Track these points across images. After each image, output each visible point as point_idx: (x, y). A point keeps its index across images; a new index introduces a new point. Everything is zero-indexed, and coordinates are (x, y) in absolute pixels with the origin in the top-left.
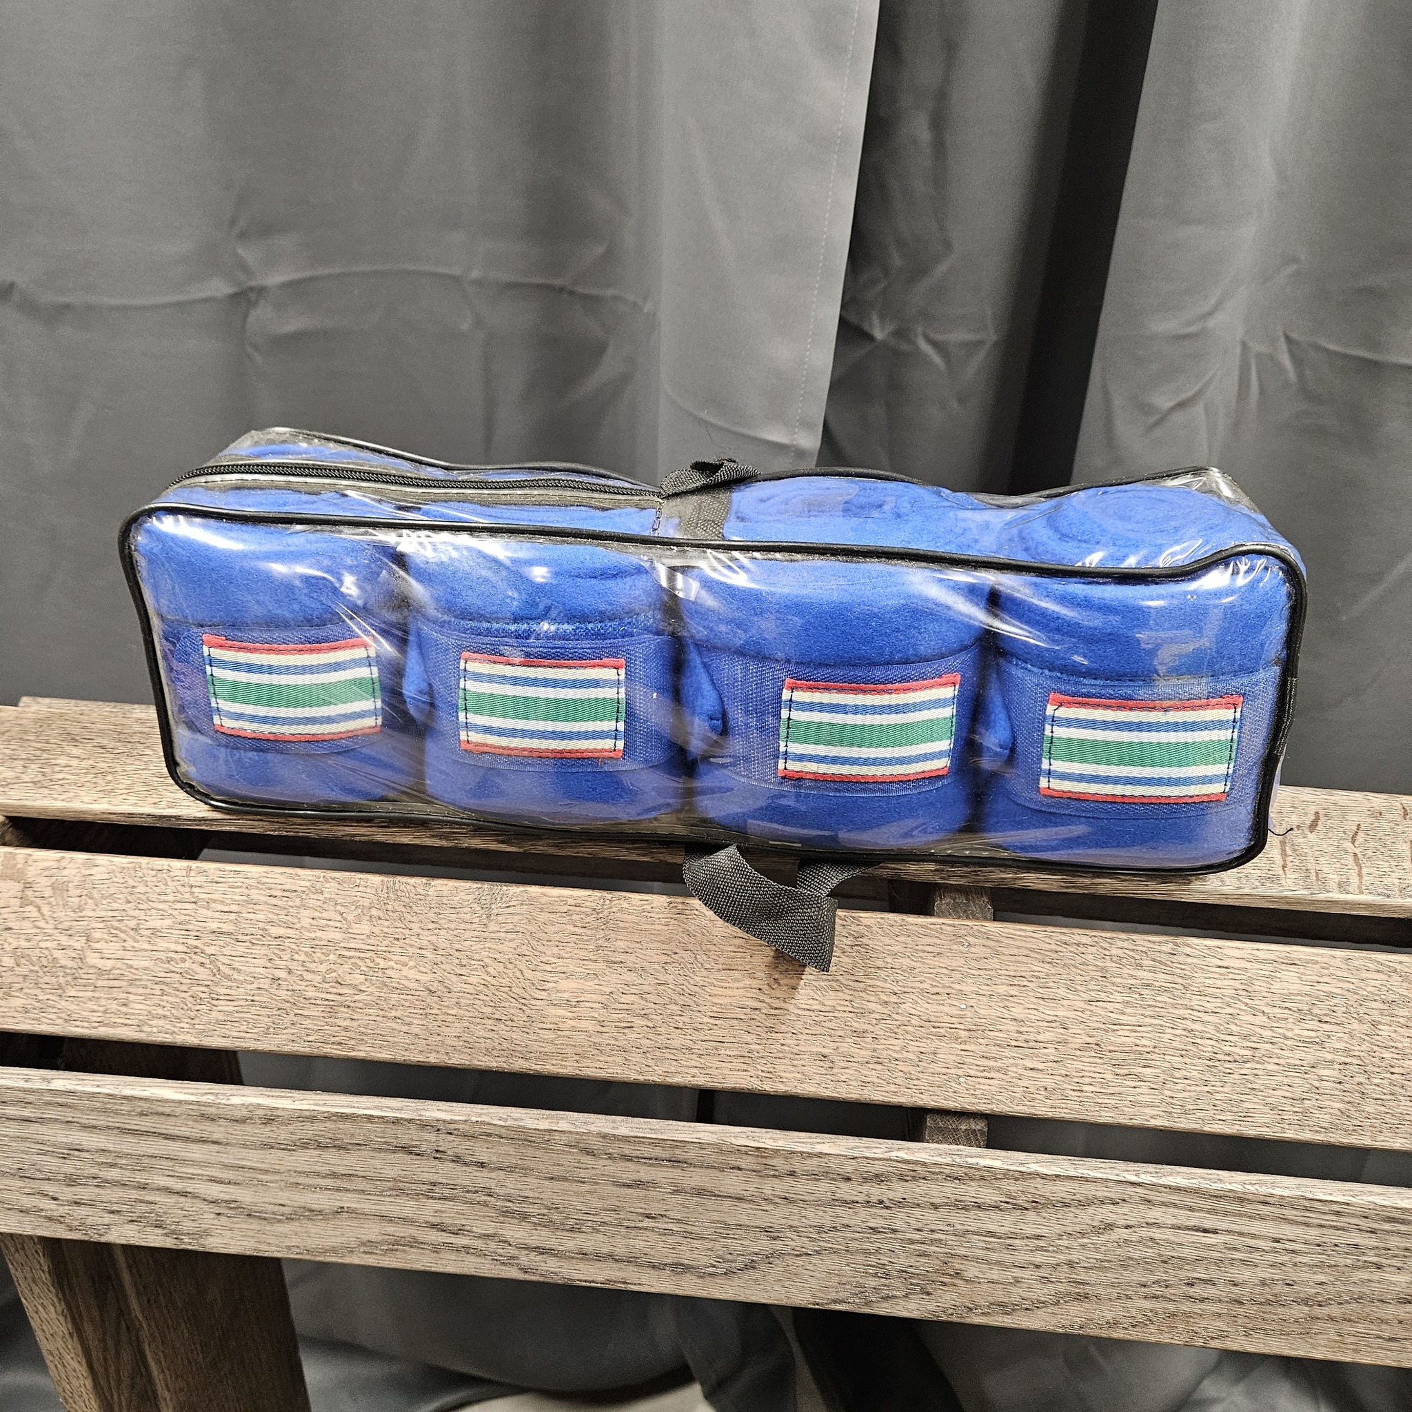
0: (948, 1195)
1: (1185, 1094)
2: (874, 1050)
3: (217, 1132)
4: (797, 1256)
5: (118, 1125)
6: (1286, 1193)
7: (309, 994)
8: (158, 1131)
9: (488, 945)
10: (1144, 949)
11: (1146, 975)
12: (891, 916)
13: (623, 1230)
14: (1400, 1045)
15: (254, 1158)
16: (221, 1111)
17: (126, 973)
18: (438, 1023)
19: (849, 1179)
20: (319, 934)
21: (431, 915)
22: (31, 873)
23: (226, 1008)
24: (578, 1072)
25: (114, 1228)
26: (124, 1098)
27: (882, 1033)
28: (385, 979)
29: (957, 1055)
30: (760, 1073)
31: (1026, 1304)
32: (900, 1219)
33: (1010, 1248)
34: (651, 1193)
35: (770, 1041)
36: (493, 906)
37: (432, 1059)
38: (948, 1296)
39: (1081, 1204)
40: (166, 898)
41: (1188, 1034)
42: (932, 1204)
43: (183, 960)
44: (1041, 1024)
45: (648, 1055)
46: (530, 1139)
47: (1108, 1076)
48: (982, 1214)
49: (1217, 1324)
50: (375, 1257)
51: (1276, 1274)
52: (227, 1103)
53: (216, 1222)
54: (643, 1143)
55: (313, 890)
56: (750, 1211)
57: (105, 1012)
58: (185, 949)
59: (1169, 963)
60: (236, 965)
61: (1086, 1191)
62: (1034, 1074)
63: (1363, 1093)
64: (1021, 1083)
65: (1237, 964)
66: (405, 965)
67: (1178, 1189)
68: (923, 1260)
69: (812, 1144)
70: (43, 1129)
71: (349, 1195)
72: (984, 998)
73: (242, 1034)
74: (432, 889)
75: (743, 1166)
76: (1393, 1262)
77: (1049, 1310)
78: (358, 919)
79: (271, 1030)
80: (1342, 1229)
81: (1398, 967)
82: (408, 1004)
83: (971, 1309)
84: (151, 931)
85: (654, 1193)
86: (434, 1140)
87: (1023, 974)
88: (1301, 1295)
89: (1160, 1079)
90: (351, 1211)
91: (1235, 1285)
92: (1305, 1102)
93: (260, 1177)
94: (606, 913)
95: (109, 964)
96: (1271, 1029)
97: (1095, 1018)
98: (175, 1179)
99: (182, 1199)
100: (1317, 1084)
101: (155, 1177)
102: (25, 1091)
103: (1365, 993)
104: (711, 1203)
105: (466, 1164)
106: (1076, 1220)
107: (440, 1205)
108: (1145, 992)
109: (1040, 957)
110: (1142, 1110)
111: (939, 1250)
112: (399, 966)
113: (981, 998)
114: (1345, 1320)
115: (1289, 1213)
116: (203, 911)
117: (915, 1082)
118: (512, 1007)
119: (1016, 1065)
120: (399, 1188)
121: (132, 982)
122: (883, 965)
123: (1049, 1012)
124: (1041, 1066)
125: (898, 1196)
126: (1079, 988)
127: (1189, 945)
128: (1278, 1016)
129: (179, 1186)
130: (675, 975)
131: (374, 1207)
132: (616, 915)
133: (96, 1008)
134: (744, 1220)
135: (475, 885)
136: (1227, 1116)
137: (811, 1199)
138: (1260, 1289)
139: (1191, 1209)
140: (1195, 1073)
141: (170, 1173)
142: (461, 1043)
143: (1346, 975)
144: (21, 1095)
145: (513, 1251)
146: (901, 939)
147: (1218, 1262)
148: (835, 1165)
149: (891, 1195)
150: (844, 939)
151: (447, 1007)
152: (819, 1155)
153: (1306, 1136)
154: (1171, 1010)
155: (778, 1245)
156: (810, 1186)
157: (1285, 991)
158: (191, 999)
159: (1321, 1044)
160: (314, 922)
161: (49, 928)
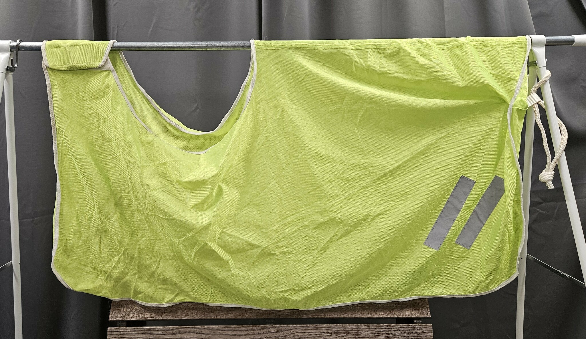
19: (255, 330)
26: (151, 328)
47: (290, 311)
48: (274, 334)
67: (300, 326)
70: (139, 335)
76: (330, 335)
80: (322, 330)
105: (201, 334)
152: (251, 327)
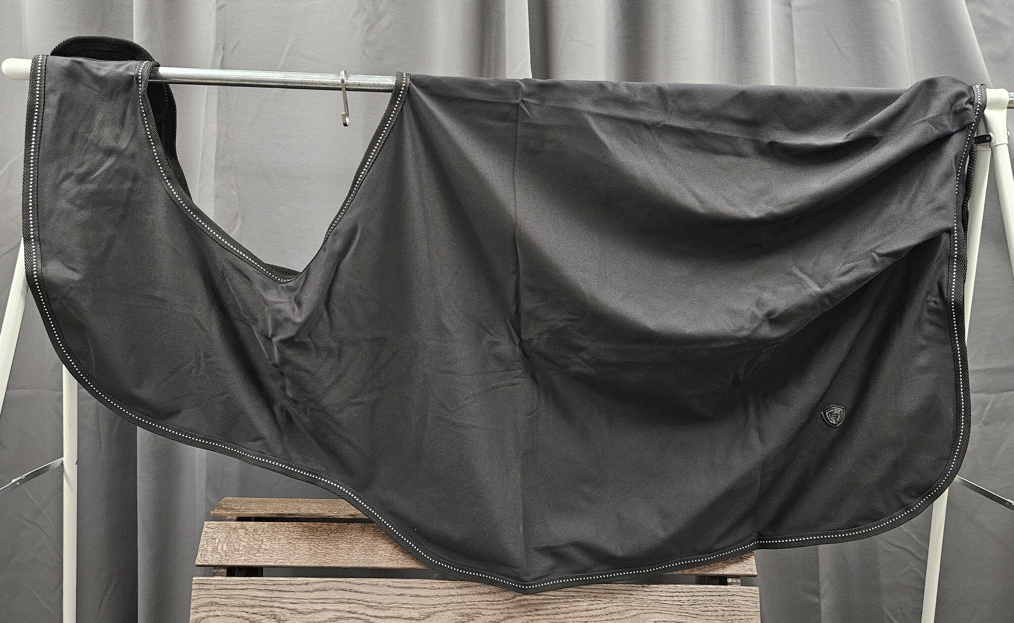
3: (293, 588)
9: (363, 537)
13: (397, 608)
15: (303, 595)
22: (247, 527)
26: (270, 580)
33: (493, 604)
48: (485, 595)
68: (472, 610)
91: (547, 609)
95: (267, 547)
102: (244, 580)
129: (281, 606)
134: (427, 603)
144: (242, 582)
145: (368, 618)
149: (463, 592)
155: (436, 609)
161: (252, 540)
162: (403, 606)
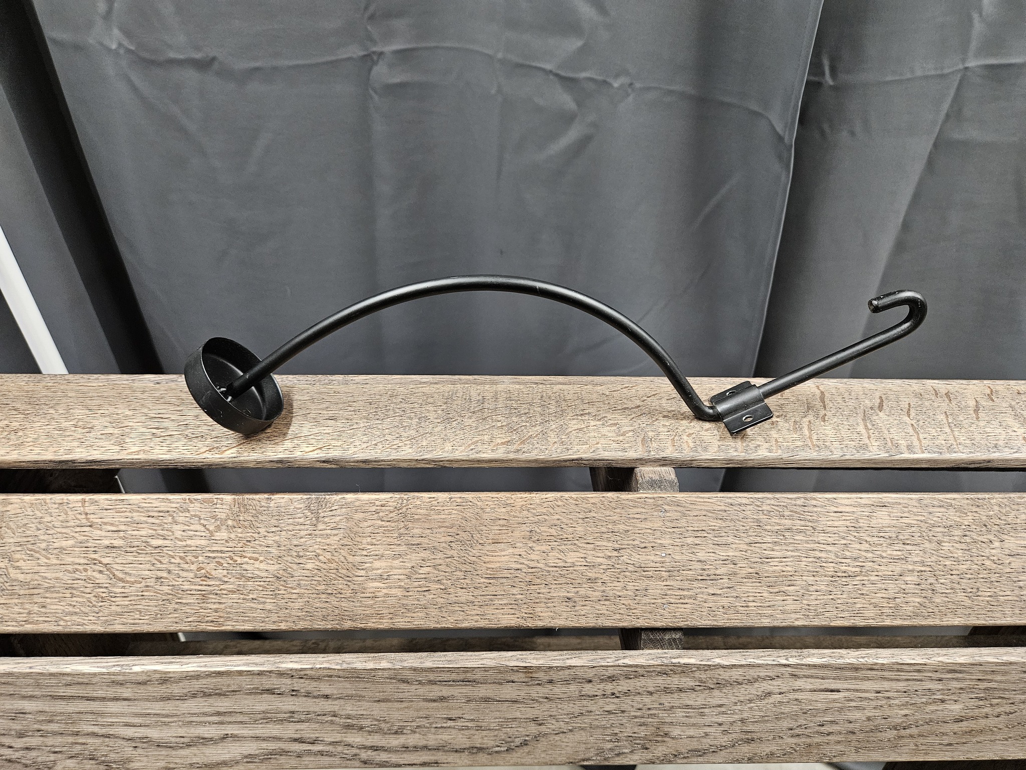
0: (659, 685)
1: (817, 602)
2: (603, 591)
3: (126, 692)
4: (556, 734)
5: (49, 694)
6: (885, 661)
7: (186, 587)
8: (81, 695)
9: (318, 540)
10: (785, 504)
11: (788, 523)
12: (610, 495)
13: (433, 730)
14: (956, 555)
16: (126, 678)
17: (42, 583)
18: (285, 601)
19: (590, 681)
20: (189, 542)
21: (274, 522)
23: (122, 603)
24: (392, 626)
25: (59, 763)
26: (51, 674)
27: (608, 578)
28: (244, 572)
29: (662, 589)
30: (524, 615)
31: (713, 749)
32: (626, 703)
33: (702, 714)
34: (451, 704)
35: (530, 592)
36: (320, 511)
37: (283, 626)
38: (660, 749)
39: (750, 682)
40: (68, 524)
41: (817, 561)
42: (648, 692)
43: (86, 570)
44: (718, 562)
45: (443, 609)
46: (361, 676)
47: (764, 595)
48: (683, 695)
49: (838, 747)
50: (256, 764)
51: (878, 713)
52: (130, 671)
53: (134, 752)
54: (443, 671)
55: (180, 508)
56: (522, 709)
57: (29, 613)
58: (86, 562)
59: (802, 512)
60: (127, 570)
61: (753, 673)
62: (715, 598)
63: (933, 590)
64: (706, 605)
65: (848, 509)
66: (256, 560)
67: (815, 666)
68: (643, 728)
69: (563, 660)
71: (231, 726)
72: (678, 548)
73: (137, 621)
74: (273, 502)
75: (516, 680)
76: (953, 697)
77: (728, 751)
78: (218, 528)
79: (159, 616)
81: (953, 502)
82: (261, 588)
83: (676, 756)
84: (58, 550)
85: (454, 704)
86: (290, 683)
87: (704, 528)
88: (893, 724)
89: (800, 593)
90: (233, 736)
91: (850, 722)
92: (897, 599)
93: (162, 719)
94: (404, 509)
95: (29, 577)
96: (872, 552)
97: (754, 555)
98: (100, 727)
99: (107, 740)
100: (903, 587)
101: (85, 727)
103: (932, 522)
104: (493, 706)
105: (315, 697)
106: (746, 692)
107: (299, 726)
108: (786, 534)
109: (714, 515)
110: (789, 615)
111: (653, 720)
112: (252, 561)
113: (676, 548)
114: (919, 736)
115: (886, 674)
116: (99, 532)
117: (634, 611)
118: (340, 584)
119: (703, 593)
120: (267, 718)
121: (47, 589)
122: (606, 530)
123: (722, 553)
124: (719, 592)
125: (625, 689)
126: (742, 535)
127: (814, 499)
128: (876, 543)
129: (103, 731)
130: (458, 550)
131: (251, 732)
132: (413, 510)
133: (21, 610)
134: (518, 715)
135: (305, 497)
136: (846, 614)
137: (565, 695)
138: (866, 723)
139: (823, 678)
140: (823, 587)
141: (95, 723)
142: (304, 613)
143: (919, 510)
145: (355, 751)
146: (618, 511)
147: (840, 710)
148: (580, 672)
149: (620, 688)
150: (578, 514)
151: (292, 588)
153: (898, 622)
154: (805, 545)
155: (543, 729)
156: (564, 689)
157: (880, 525)
158: (94, 599)
159: (905, 559)
160: (184, 534)
162: (450, 723)
